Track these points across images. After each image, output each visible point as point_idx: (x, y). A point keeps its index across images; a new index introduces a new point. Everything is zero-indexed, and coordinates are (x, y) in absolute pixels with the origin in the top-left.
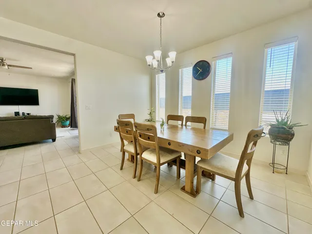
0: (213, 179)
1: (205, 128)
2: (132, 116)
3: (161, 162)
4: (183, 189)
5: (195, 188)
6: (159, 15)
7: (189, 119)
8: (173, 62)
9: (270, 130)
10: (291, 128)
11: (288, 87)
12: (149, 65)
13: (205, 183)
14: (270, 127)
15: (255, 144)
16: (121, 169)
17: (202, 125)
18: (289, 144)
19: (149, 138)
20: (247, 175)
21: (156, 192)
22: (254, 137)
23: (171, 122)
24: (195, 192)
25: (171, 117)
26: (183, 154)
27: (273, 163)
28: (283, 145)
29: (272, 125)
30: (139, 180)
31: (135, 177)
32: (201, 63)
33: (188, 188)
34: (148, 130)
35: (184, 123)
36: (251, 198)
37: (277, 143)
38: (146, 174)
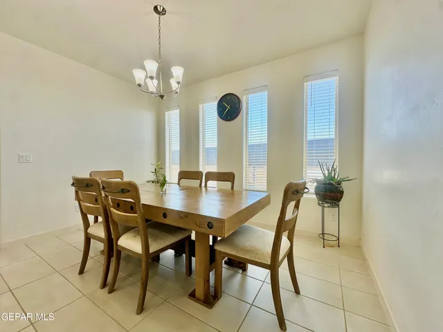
0: (244, 269)
1: (232, 188)
3: (151, 251)
4: (192, 295)
5: (212, 290)
6: (156, 9)
7: (210, 176)
8: (179, 83)
9: (317, 188)
10: (339, 183)
12: (139, 85)
14: (315, 184)
15: (297, 206)
16: (81, 272)
17: (229, 184)
18: (338, 206)
19: (132, 208)
20: (290, 255)
21: (141, 309)
22: (292, 194)
23: (185, 182)
24: (210, 298)
25: (183, 175)
26: (194, 233)
27: (323, 234)
28: (332, 206)
29: (317, 181)
30: (111, 291)
31: (104, 285)
32: (228, 98)
33: (200, 293)
34: (123, 191)
36: (297, 291)
37: (326, 205)
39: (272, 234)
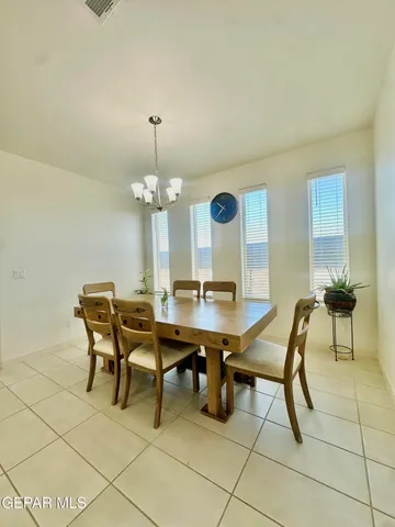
0: (253, 385)
1: (234, 300)
2: (110, 286)
3: (164, 367)
4: (205, 410)
5: (224, 406)
6: (151, 119)
7: (209, 286)
8: (177, 195)
9: (326, 296)
10: (351, 291)
11: (341, 232)
12: (138, 199)
13: (240, 392)
14: (324, 292)
15: (307, 320)
16: (89, 389)
17: (231, 294)
18: (351, 315)
19: (140, 326)
20: (301, 370)
21: (157, 424)
22: (304, 309)
23: (181, 293)
24: (224, 413)
25: (179, 285)
26: (202, 348)
27: (335, 346)
28: (343, 316)
29: (326, 289)
30: (124, 407)
31: (116, 401)
32: (223, 197)
33: (212, 409)
34: (138, 310)
35: (202, 293)
36: (310, 407)
37: (337, 314)
38: (137, 392)
39: (285, 350)
